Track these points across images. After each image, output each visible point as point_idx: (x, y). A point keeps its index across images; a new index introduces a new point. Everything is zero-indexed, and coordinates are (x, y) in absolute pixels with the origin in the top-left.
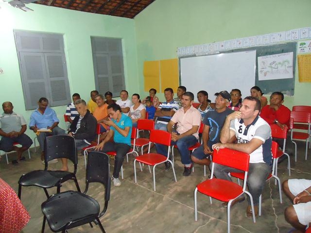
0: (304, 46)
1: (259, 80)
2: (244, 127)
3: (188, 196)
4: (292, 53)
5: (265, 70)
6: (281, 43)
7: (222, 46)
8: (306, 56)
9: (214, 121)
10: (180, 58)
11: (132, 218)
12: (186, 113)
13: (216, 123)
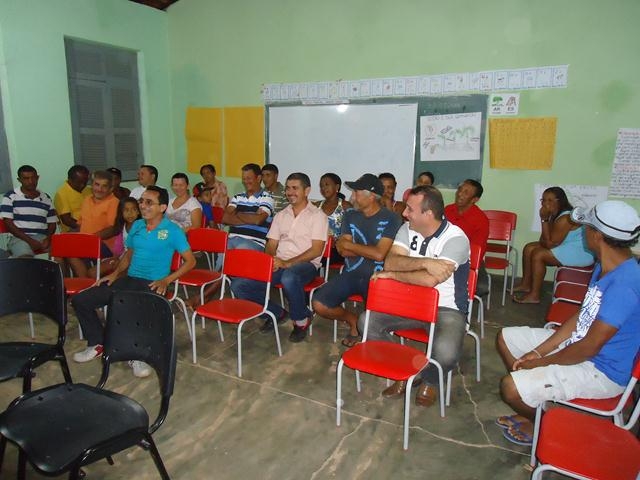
0: (500, 102)
1: (422, 160)
2: (420, 240)
3: (310, 381)
4: (479, 115)
5: (432, 143)
6: (462, 94)
7: (355, 89)
8: (502, 121)
9: (359, 232)
10: (267, 107)
11: (201, 435)
12: (298, 217)
13: (362, 235)
